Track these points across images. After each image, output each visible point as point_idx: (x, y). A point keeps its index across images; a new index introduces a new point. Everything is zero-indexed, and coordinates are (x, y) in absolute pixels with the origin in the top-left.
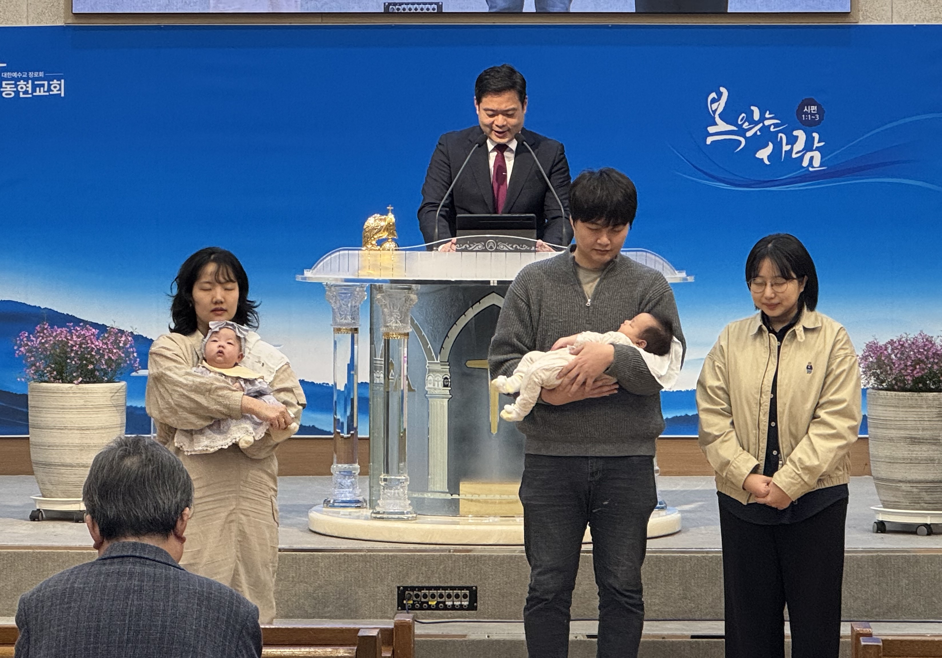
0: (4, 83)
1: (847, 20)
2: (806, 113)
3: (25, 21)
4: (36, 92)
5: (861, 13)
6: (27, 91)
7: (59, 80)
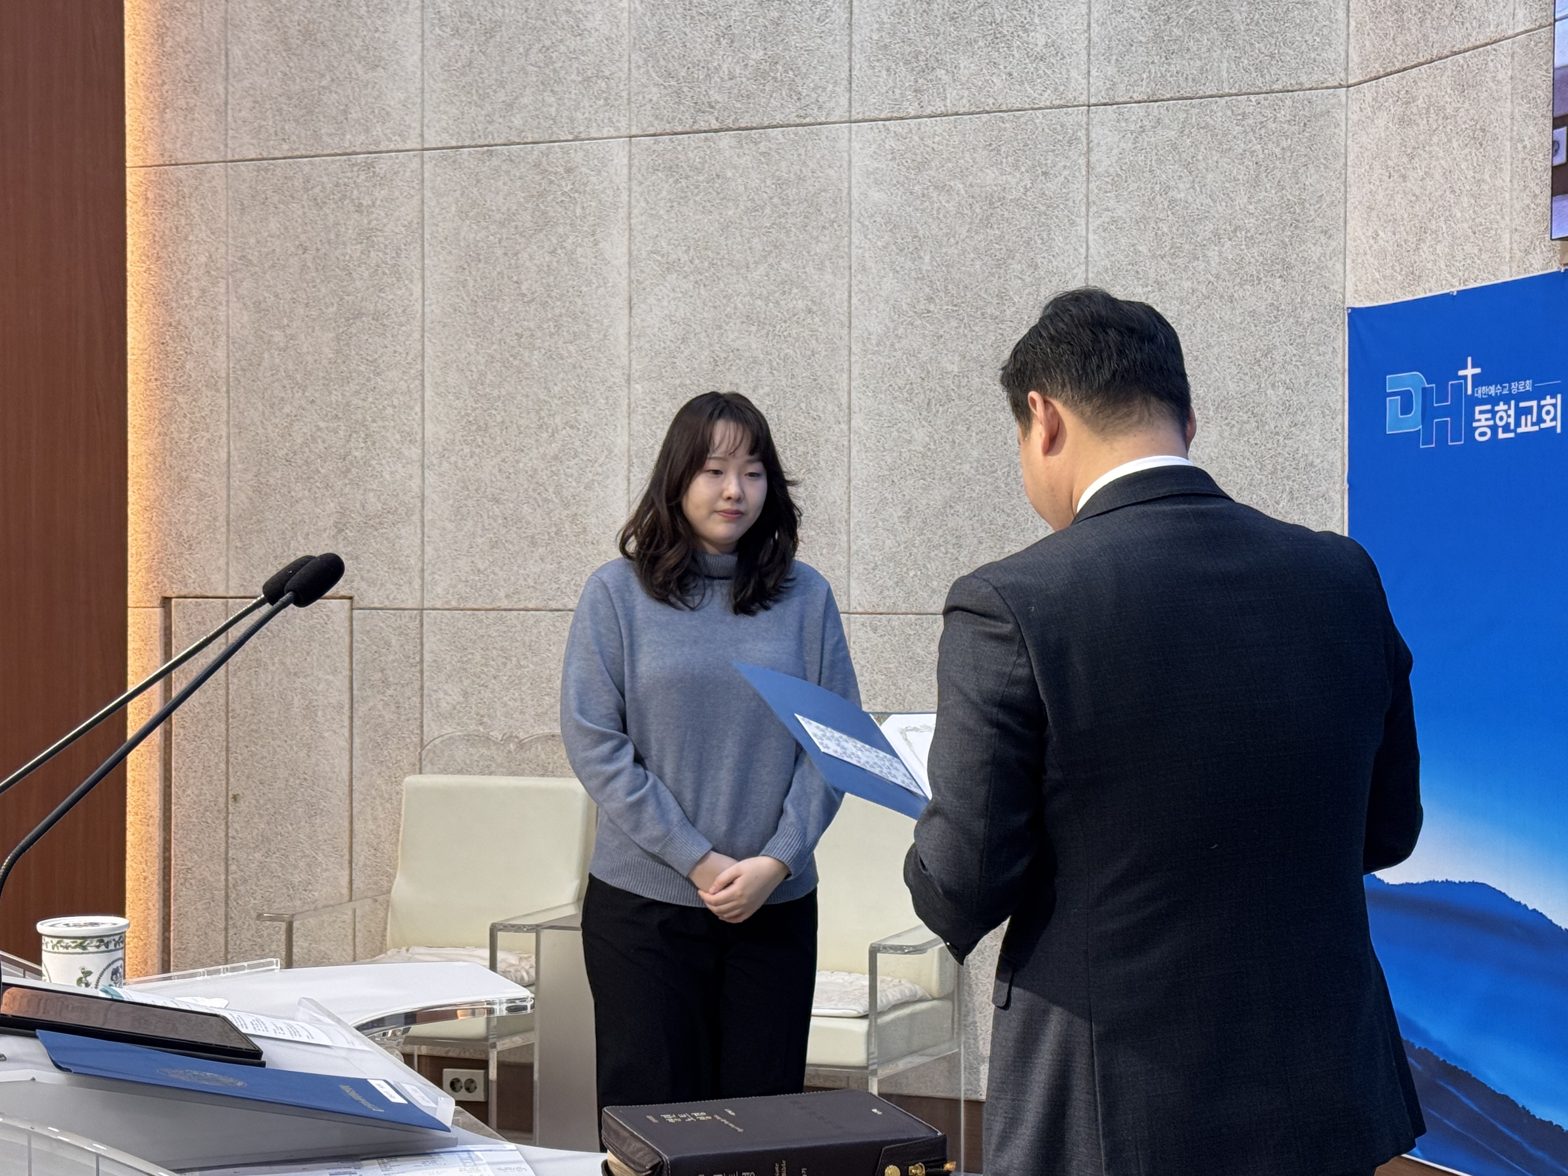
0: (1478, 409)
3: (1507, 270)
4: (1520, 425)
6: (1508, 424)
7: (1553, 396)
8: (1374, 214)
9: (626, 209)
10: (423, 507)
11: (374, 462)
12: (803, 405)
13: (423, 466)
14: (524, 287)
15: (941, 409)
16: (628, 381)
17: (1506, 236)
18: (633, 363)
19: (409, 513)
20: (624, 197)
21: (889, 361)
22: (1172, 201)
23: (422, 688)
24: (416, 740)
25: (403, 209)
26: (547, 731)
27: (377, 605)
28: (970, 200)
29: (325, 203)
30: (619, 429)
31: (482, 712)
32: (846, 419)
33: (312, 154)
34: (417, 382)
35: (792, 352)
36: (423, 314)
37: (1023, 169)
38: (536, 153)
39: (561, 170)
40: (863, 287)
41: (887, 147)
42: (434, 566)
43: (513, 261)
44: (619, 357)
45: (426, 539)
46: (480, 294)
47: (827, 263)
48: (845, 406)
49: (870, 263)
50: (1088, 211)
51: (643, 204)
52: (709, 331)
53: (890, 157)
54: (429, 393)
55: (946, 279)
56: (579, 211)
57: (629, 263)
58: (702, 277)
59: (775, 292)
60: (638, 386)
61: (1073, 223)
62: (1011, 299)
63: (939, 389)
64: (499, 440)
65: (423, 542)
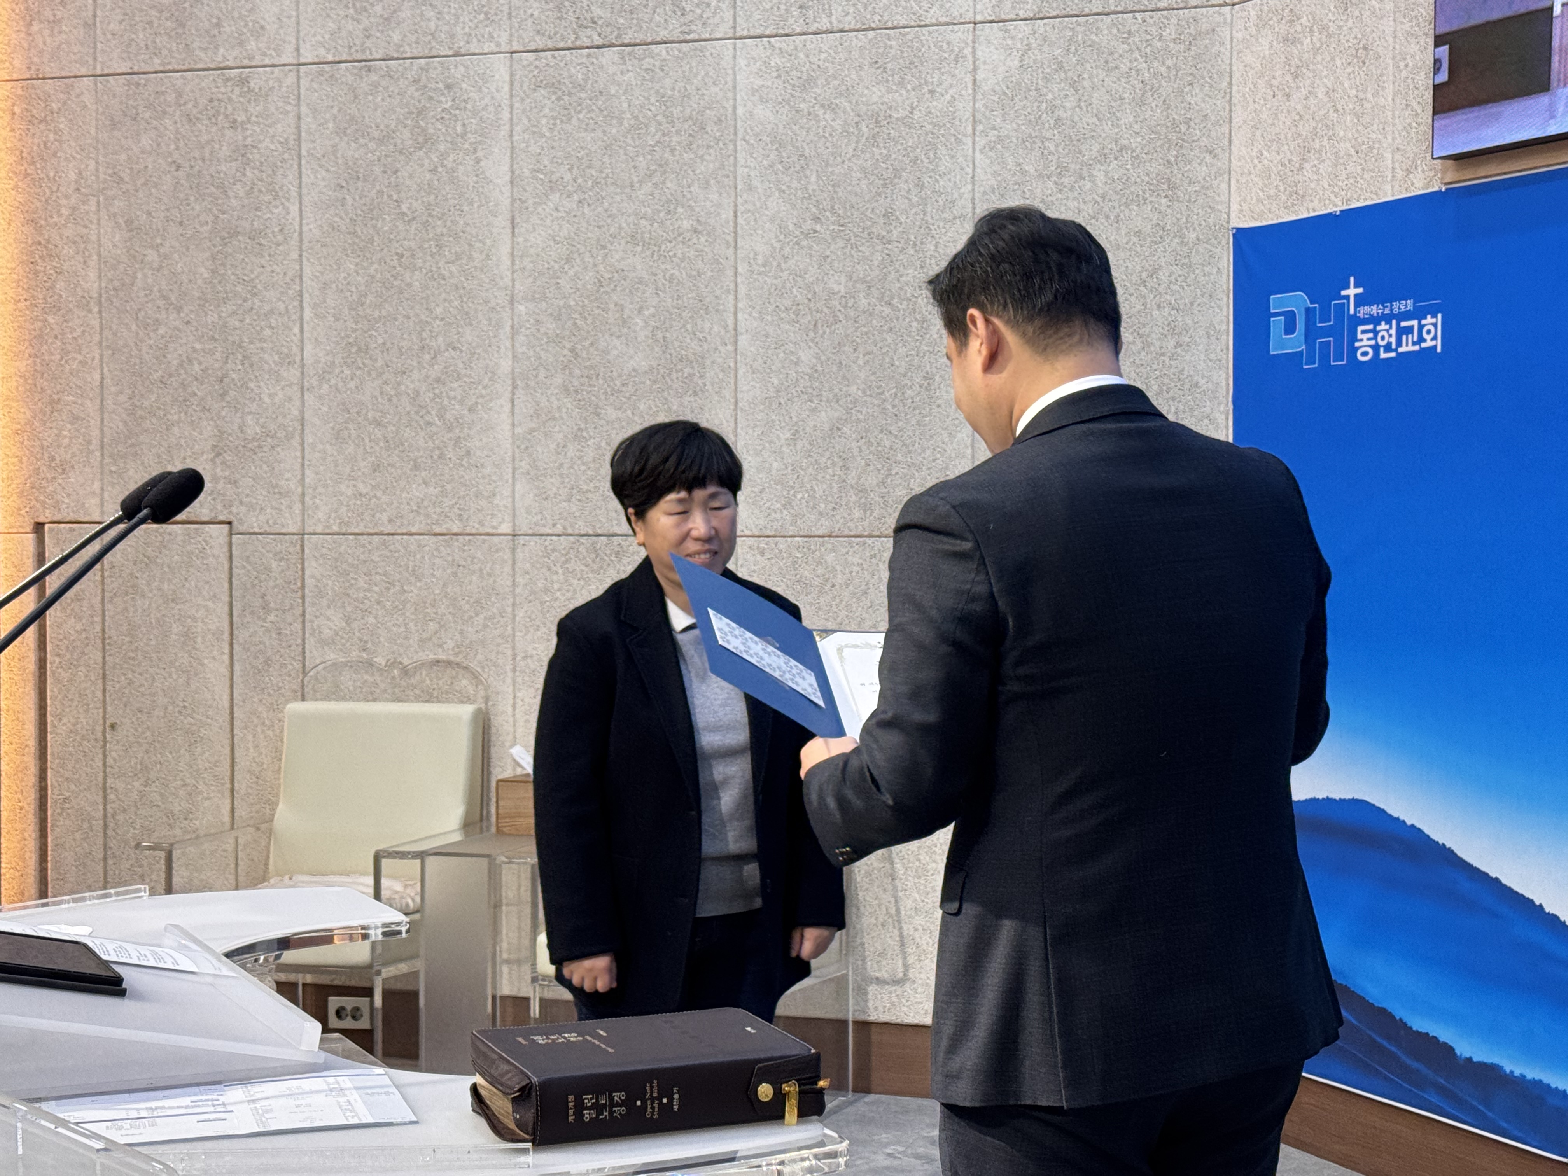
0: (1360, 328)
3: (1389, 189)
4: (1401, 345)
6: (1389, 344)
7: (1434, 316)
8: (1258, 133)
9: (507, 127)
10: (303, 430)
11: (252, 385)
12: (689, 326)
13: (302, 388)
14: (404, 207)
15: (828, 330)
16: (512, 302)
17: (1388, 156)
18: (517, 283)
19: (289, 437)
20: (506, 115)
21: (775, 281)
22: (1059, 119)
23: (303, 615)
24: (298, 666)
25: (279, 126)
26: (432, 656)
27: (256, 530)
28: (857, 119)
29: (198, 119)
30: (503, 350)
31: (365, 638)
32: (732, 340)
33: (183, 68)
34: (296, 303)
35: (677, 273)
36: (301, 234)
37: (909, 87)
38: (415, 68)
39: (441, 86)
40: (749, 206)
41: (773, 64)
42: (315, 490)
43: (393, 179)
44: (502, 278)
45: (307, 463)
46: (359, 212)
47: (712, 182)
48: (731, 327)
49: (756, 183)
50: (974, 130)
51: (525, 121)
52: (594, 250)
53: (775, 74)
54: (308, 313)
55: (833, 198)
56: (459, 129)
57: (512, 182)
58: (586, 196)
59: (660, 211)
60: (522, 308)
61: (958, 141)
62: (897, 218)
63: (825, 310)
64: (380, 363)
65: (303, 465)
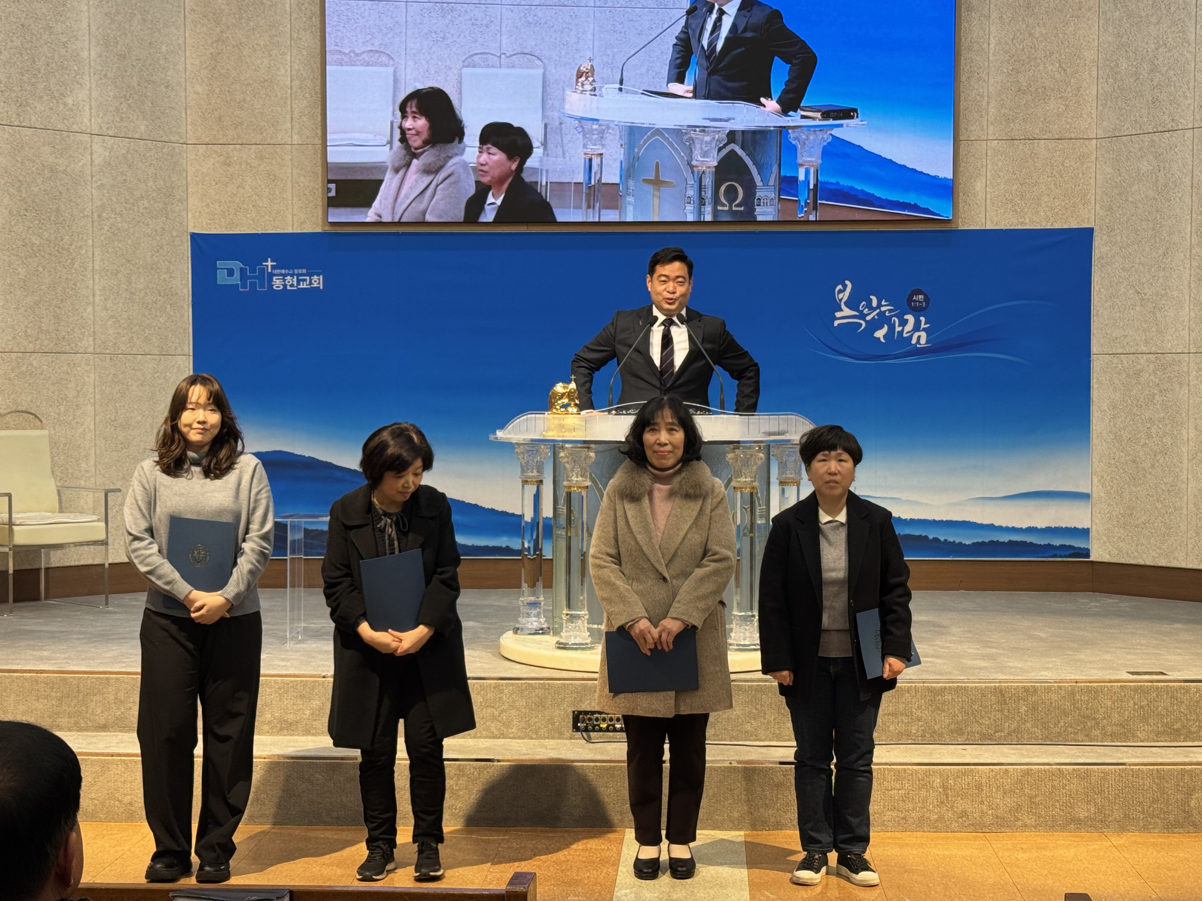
0: (274, 278)
1: (949, 225)
2: (915, 301)
3: (290, 228)
4: (299, 285)
5: (960, 220)
6: (293, 284)
7: (318, 275)
37: (65, 157)
53: (6, 142)
61: (86, 184)
63: (31, 251)
